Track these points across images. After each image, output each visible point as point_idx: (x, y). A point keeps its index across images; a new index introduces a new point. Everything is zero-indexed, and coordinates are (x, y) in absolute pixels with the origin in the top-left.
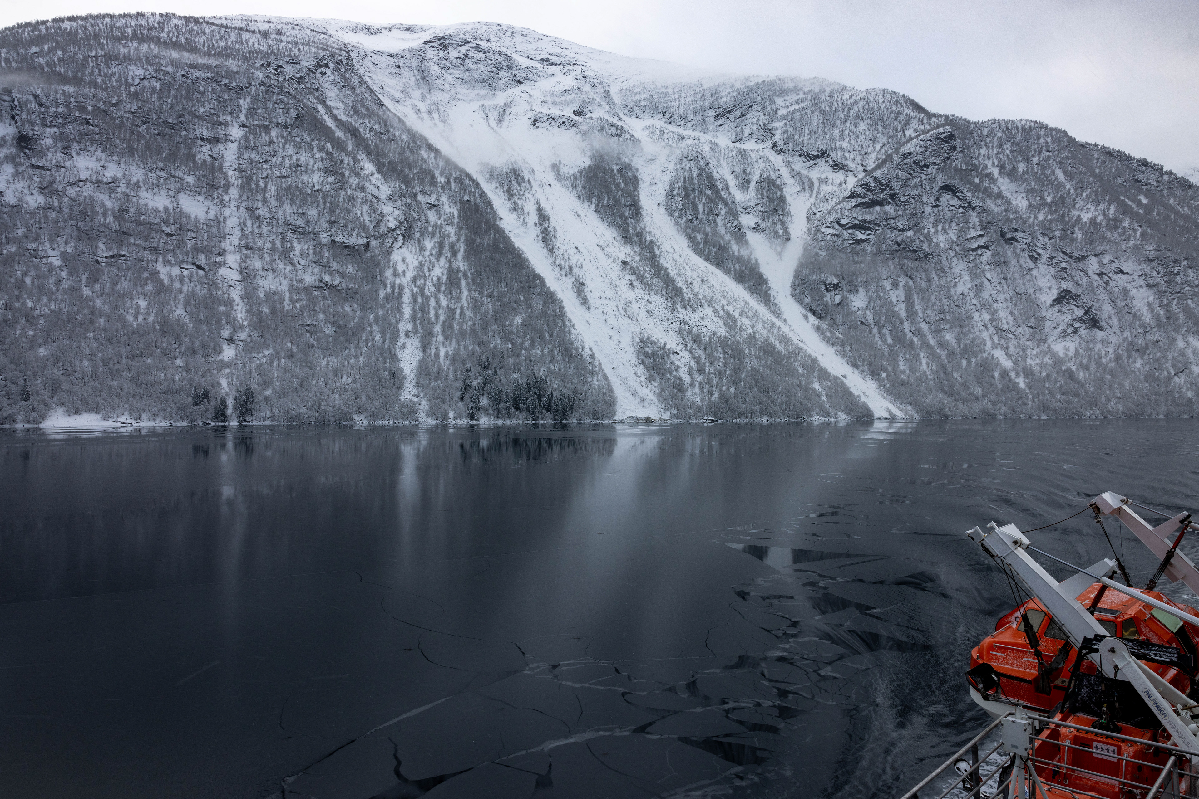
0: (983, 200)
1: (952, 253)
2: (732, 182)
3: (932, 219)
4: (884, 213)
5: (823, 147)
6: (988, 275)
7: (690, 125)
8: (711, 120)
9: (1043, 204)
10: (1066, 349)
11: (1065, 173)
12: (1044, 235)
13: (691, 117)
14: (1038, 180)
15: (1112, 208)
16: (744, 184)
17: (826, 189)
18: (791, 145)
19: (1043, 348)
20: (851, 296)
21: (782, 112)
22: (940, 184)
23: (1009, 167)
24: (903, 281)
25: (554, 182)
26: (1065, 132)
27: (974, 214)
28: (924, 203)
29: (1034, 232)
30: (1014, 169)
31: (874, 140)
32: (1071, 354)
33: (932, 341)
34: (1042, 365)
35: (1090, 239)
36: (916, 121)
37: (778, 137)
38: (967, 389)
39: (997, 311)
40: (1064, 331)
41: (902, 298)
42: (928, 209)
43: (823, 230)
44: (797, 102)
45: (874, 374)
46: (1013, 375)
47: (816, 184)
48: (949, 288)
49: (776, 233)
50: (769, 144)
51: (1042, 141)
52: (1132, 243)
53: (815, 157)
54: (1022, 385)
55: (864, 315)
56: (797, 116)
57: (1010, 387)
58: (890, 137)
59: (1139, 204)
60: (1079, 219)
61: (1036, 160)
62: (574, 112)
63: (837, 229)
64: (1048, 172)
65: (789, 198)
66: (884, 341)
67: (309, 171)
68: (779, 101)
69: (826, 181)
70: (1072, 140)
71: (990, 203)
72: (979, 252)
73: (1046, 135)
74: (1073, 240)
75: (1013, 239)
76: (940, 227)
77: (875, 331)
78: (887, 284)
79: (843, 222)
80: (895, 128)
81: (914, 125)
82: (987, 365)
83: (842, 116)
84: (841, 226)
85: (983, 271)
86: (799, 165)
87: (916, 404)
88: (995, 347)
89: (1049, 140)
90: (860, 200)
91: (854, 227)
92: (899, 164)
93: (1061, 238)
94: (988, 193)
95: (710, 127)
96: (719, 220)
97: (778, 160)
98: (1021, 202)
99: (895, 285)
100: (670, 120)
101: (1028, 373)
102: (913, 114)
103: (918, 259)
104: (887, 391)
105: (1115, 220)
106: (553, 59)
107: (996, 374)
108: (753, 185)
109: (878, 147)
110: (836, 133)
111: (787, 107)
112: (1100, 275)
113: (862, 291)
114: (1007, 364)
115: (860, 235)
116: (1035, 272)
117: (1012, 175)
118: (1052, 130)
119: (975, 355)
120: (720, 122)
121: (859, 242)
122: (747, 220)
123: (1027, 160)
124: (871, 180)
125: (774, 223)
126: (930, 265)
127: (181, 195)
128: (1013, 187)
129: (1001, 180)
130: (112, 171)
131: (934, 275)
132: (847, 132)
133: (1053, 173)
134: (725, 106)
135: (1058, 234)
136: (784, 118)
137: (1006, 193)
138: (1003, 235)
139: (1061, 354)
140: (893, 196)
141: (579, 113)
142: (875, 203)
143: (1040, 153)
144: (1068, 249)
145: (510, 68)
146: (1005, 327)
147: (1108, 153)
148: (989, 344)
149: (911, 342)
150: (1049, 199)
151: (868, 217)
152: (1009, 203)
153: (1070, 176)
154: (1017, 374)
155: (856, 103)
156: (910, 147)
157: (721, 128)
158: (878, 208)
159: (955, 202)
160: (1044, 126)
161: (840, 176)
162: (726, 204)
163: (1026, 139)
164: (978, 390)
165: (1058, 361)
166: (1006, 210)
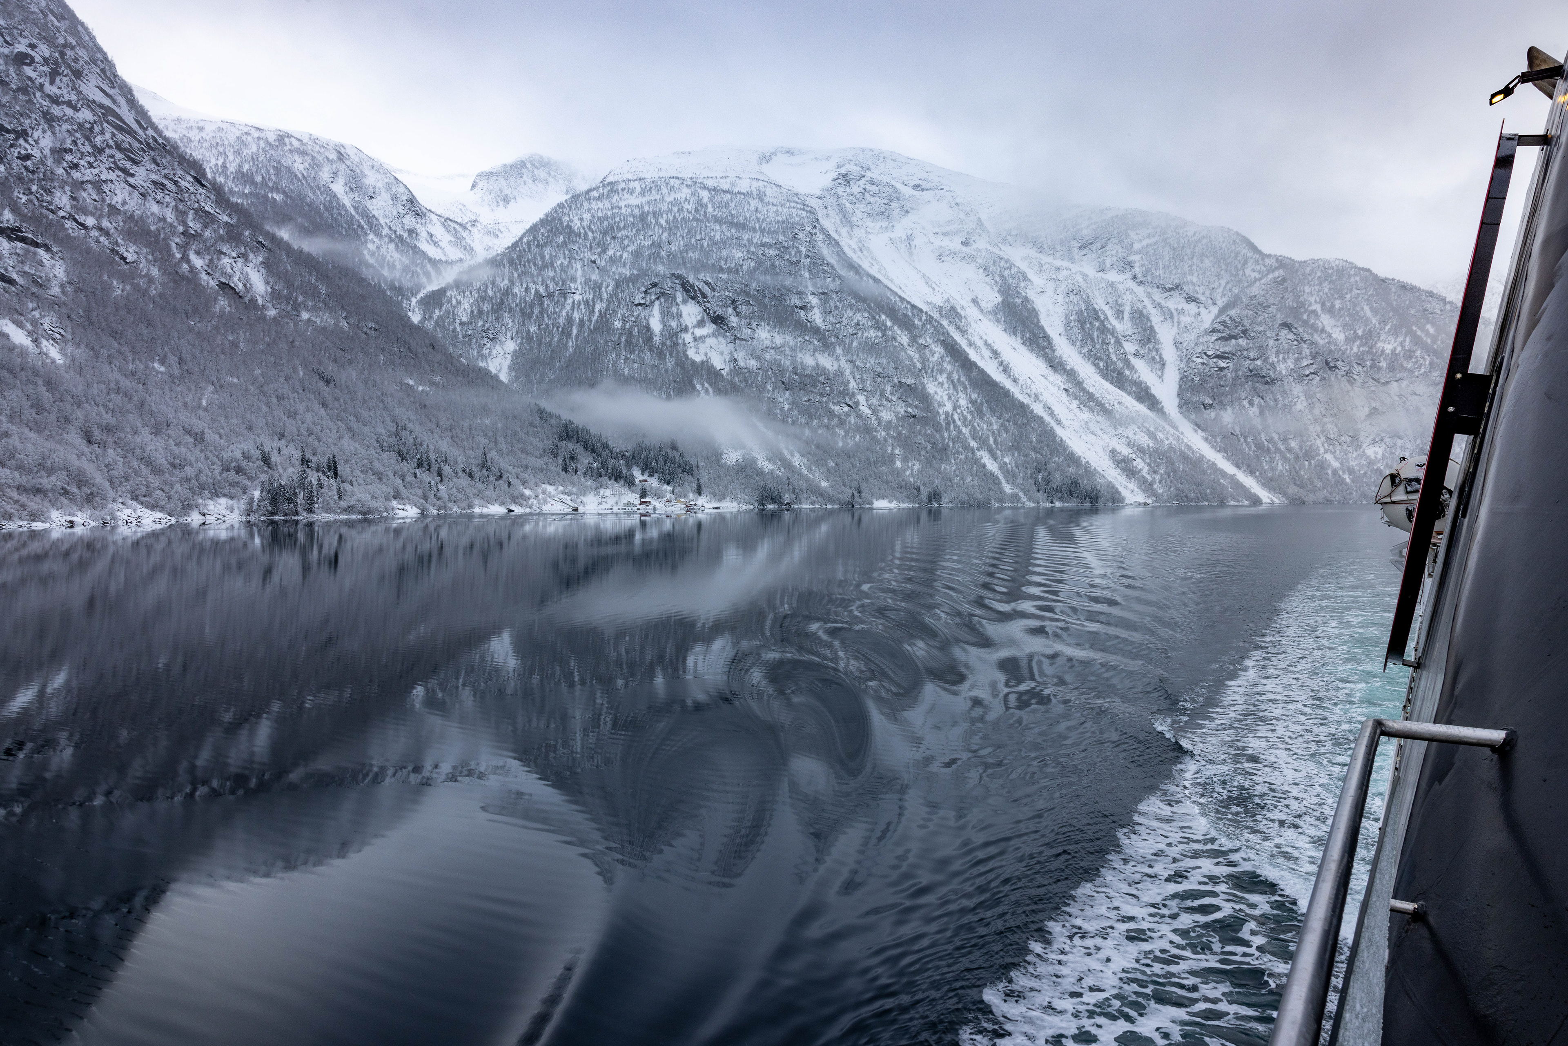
0: (1311, 334)
1: (1291, 379)
2: (1110, 313)
3: (1274, 350)
4: (1238, 345)
5: (1177, 281)
6: (1318, 396)
7: (1058, 255)
8: (1076, 250)
9: (1356, 337)
10: (1376, 453)
11: (1371, 309)
12: (1359, 364)
13: (1058, 247)
14: (1351, 316)
15: (1408, 340)
16: (1119, 314)
17: (1185, 320)
18: (1149, 278)
19: (1360, 452)
20: (1222, 413)
21: (1137, 246)
22: (1279, 322)
23: (1328, 304)
24: (1257, 400)
25: (981, 317)
26: (1369, 270)
27: (1305, 346)
28: (1268, 338)
29: (1351, 362)
30: (1333, 306)
31: (1219, 276)
32: (1379, 457)
33: (1282, 448)
34: (1359, 465)
35: (1392, 368)
36: (1252, 261)
37: (1137, 270)
38: (1312, 483)
39: (1326, 424)
40: (1374, 439)
41: (1257, 413)
42: (1271, 342)
43: (1195, 359)
44: (1149, 236)
45: (1252, 472)
46: (1340, 473)
47: (1175, 314)
48: (1291, 406)
49: (1153, 359)
50: (1128, 275)
51: (1352, 280)
52: (1423, 370)
53: (1171, 289)
54: (1348, 480)
55: (1233, 428)
56: (1150, 249)
57: (1340, 482)
58: (1232, 275)
59: (1427, 334)
60: (1383, 351)
61: (1348, 296)
62: (962, 243)
63: (1205, 359)
64: (1358, 309)
65: (1156, 328)
66: (1250, 449)
67: (865, 329)
68: (1132, 234)
69: (1181, 312)
70: (1375, 277)
71: (1316, 337)
72: (1311, 377)
73: (1355, 275)
74: (1380, 369)
75: (1335, 367)
76: (1281, 356)
77: (1242, 440)
78: (1245, 403)
79: (1209, 353)
80: (1236, 267)
81: (1251, 265)
82: (1322, 465)
83: (1188, 251)
84: (1208, 356)
85: (1315, 393)
86: (1158, 296)
87: (1285, 494)
88: (1326, 451)
89: (1358, 278)
90: (1220, 335)
91: (1218, 357)
92: (1247, 305)
93: (1371, 367)
94: (1314, 328)
95: (1076, 257)
96: (1110, 347)
97: (1140, 290)
98: (1339, 336)
99: (1251, 403)
100: (1041, 249)
101: (1351, 471)
102: (1250, 255)
103: (1267, 383)
104: (1263, 485)
105: (1410, 351)
106: (924, 185)
107: (1330, 472)
108: (1126, 315)
109: (1223, 283)
110: (1186, 268)
111: (1141, 241)
112: (1400, 396)
113: (1229, 409)
114: (1336, 464)
115: (1222, 364)
116: (1351, 394)
117: (1331, 311)
118: (1360, 269)
119: (1313, 458)
120: (1083, 252)
121: (1221, 369)
122: (1130, 347)
123: (1342, 297)
124: (1227, 319)
125: (1150, 350)
126: (1275, 388)
127: (817, 354)
128: (1333, 322)
129: (1323, 316)
130: (779, 340)
131: (1279, 396)
132: (1195, 267)
133: (1362, 309)
134: (1087, 238)
135: (1368, 363)
136: (1139, 252)
137: (1328, 328)
138: (1327, 363)
139: (1372, 457)
140: (1245, 332)
141: (965, 243)
142: (1231, 337)
143: (1351, 290)
144: (1376, 376)
145: (898, 199)
146: (1332, 436)
147: (1404, 287)
148: (1322, 450)
149: (1268, 449)
150: (1360, 332)
151: (1227, 349)
152: (1330, 336)
153: (1375, 311)
154: (1344, 472)
155: (1199, 240)
156: (1255, 290)
157: (1085, 258)
158: (1233, 341)
159: (1291, 336)
160: (1353, 266)
161: (1192, 308)
162: (1112, 334)
163: (1340, 278)
164: (1319, 484)
165: (1371, 463)
166: (1329, 343)
